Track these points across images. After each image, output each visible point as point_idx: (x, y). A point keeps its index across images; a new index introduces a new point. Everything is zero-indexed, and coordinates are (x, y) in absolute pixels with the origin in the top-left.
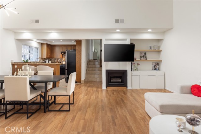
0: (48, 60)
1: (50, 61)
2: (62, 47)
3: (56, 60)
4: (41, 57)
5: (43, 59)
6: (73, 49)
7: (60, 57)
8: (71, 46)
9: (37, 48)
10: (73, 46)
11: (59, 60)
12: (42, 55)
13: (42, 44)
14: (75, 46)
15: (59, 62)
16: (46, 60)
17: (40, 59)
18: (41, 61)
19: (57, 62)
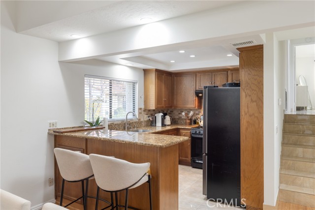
0: (161, 114)
1: (168, 118)
2: (198, 75)
3: (183, 114)
4: (143, 107)
5: (149, 110)
6: (230, 82)
7: (193, 106)
8: (225, 71)
9: (134, 84)
10: (229, 72)
11: (191, 113)
12: (146, 101)
13: (146, 72)
14: (235, 70)
15: (191, 120)
16: (156, 115)
17: (140, 111)
18: (145, 118)
19: (187, 118)
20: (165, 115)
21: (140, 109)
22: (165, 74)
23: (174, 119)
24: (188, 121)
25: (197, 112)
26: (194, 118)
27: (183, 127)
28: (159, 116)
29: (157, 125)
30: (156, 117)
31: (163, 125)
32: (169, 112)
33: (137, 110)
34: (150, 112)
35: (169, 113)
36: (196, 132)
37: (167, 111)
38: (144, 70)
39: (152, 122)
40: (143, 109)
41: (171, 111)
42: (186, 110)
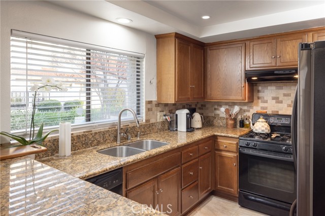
0: (186, 111)
1: (197, 117)
3: (223, 109)
4: (154, 98)
5: (166, 105)
7: (240, 98)
9: (138, 60)
11: (236, 109)
12: (159, 90)
15: (235, 120)
16: (178, 112)
17: (149, 106)
18: (159, 117)
19: (228, 116)
20: (192, 111)
21: (150, 102)
22: (192, 45)
23: (208, 117)
24: (231, 122)
25: (245, 108)
26: (239, 117)
27: (223, 134)
28: (182, 114)
29: (179, 129)
30: (177, 115)
31: (190, 129)
32: (199, 106)
33: (144, 104)
34: (167, 108)
35: (200, 108)
36: (248, 144)
37: (196, 105)
38: (155, 36)
39: (170, 123)
40: (154, 103)
41: (202, 105)
42: (226, 104)
